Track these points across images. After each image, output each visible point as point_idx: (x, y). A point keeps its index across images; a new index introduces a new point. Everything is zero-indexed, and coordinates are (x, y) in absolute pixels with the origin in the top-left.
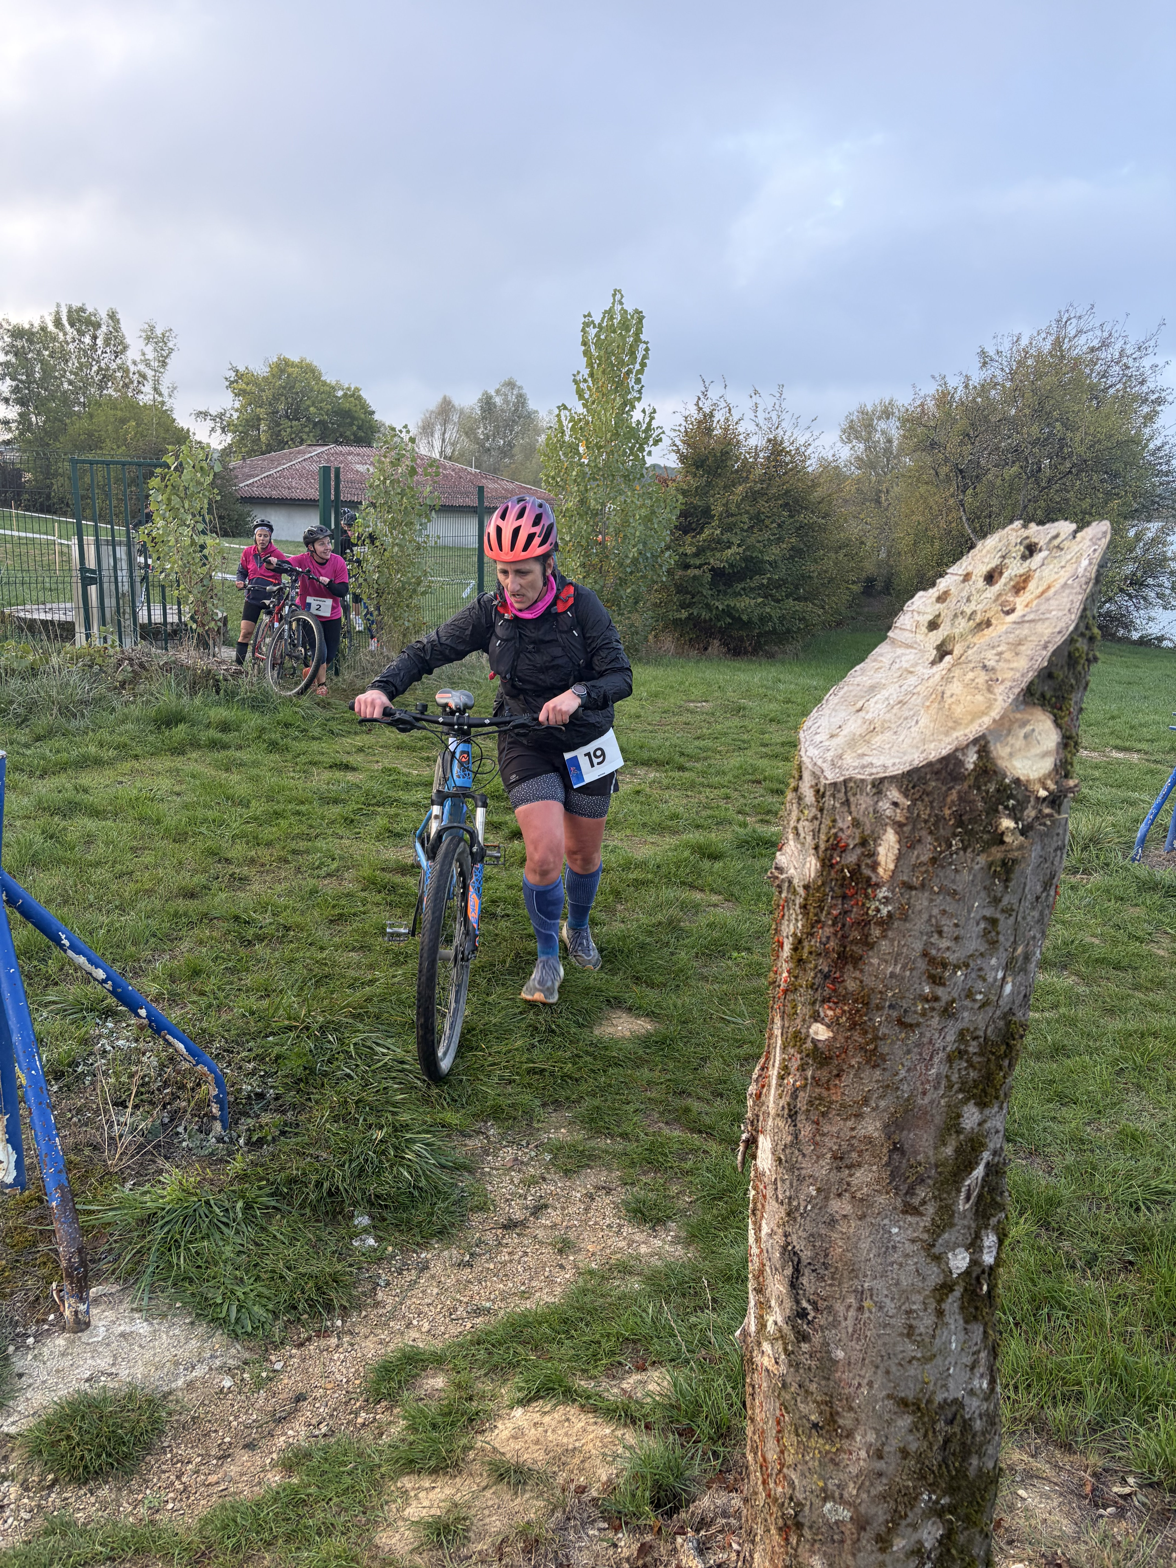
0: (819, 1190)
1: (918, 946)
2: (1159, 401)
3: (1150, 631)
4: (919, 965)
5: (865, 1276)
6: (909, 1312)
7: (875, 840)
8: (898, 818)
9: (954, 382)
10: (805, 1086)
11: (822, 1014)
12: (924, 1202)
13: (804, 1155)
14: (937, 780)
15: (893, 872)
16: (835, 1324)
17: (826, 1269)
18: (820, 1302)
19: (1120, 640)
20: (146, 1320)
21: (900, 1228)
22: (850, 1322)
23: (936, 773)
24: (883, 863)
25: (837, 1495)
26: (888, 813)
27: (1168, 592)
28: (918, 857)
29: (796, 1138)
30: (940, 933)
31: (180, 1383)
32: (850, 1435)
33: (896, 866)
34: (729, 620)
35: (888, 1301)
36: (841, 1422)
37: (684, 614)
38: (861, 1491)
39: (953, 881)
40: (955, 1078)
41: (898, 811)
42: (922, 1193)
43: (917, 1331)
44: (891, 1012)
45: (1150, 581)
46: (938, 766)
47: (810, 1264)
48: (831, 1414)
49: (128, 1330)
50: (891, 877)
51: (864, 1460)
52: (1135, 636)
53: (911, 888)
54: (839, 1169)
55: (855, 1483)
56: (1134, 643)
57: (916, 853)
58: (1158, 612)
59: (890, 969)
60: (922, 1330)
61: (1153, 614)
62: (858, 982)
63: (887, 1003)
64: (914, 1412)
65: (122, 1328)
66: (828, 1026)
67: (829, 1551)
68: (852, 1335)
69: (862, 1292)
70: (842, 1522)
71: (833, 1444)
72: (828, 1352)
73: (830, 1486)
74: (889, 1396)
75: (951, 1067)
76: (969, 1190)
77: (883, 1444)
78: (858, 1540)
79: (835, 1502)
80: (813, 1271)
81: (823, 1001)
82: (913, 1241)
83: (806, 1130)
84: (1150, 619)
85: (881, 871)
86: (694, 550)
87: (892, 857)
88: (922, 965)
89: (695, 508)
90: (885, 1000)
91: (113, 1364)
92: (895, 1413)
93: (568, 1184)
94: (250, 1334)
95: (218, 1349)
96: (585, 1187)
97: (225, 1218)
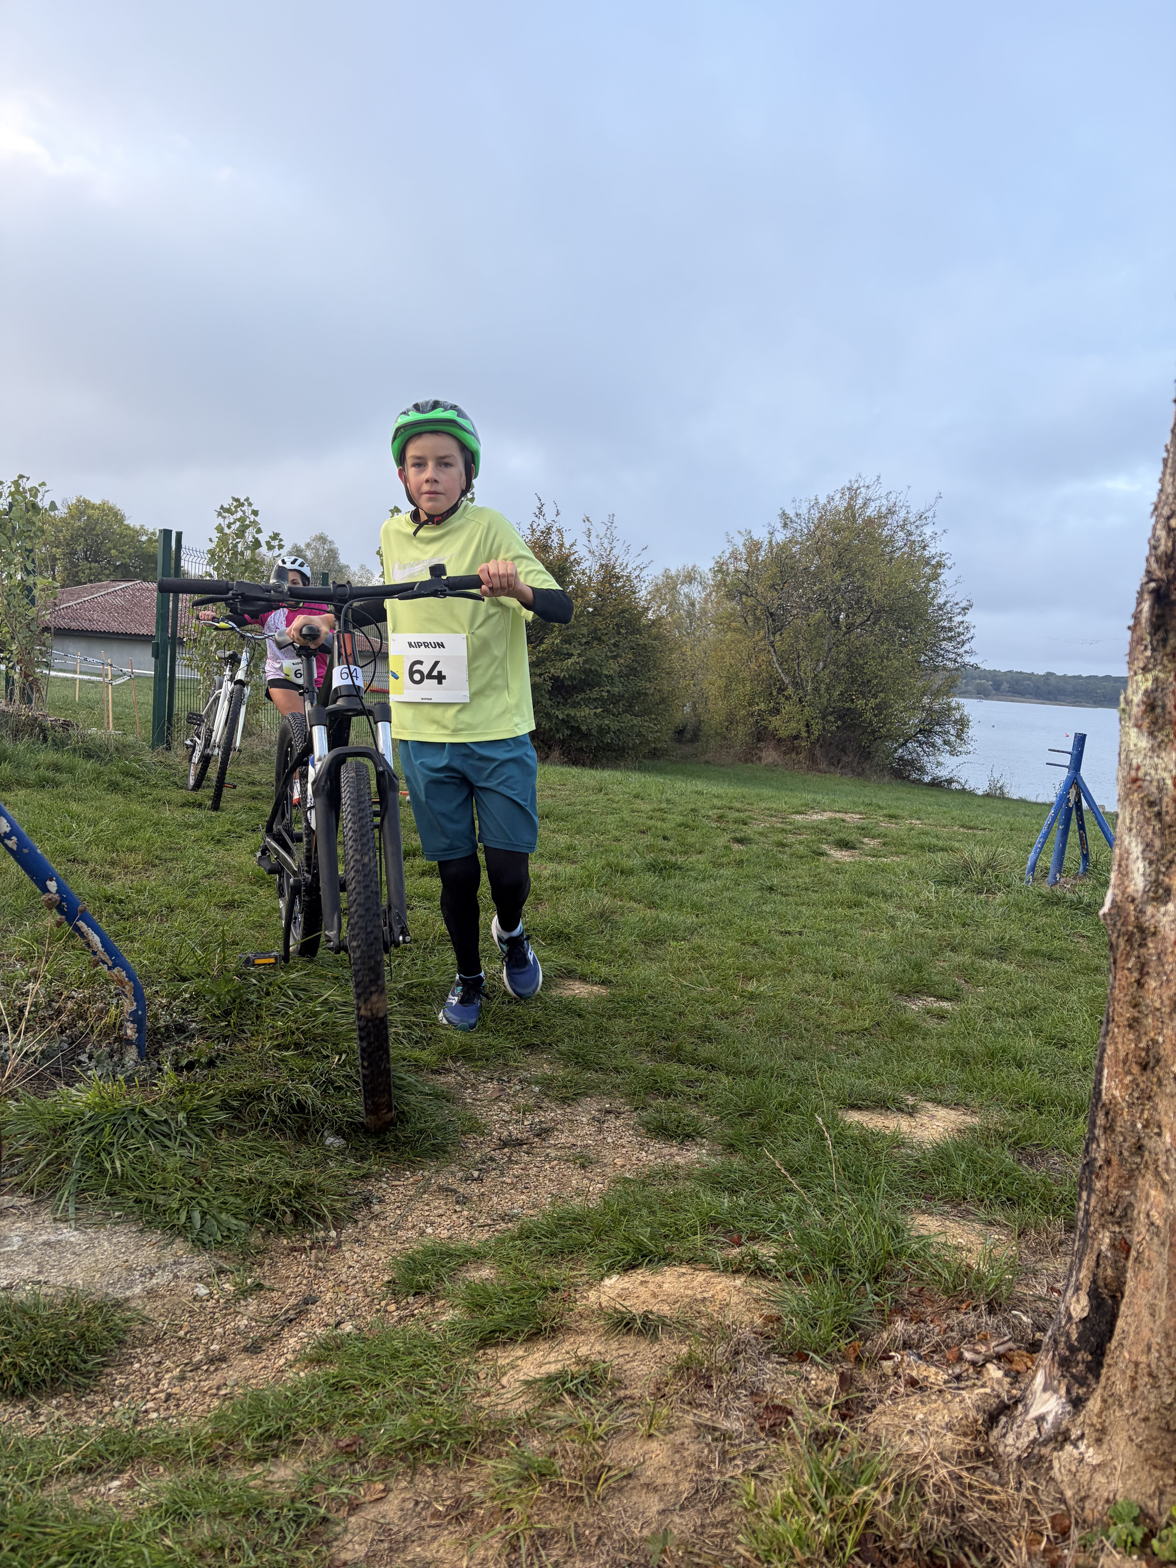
2: (939, 565)
3: (940, 774)
9: (760, 535)
19: (914, 782)
20: (76, 1229)
27: (953, 739)
31: (138, 1290)
34: (567, 732)
45: (937, 728)
49: (53, 1238)
52: (927, 779)
56: (926, 784)
58: (944, 757)
61: (941, 759)
65: (45, 1237)
84: (939, 764)
91: (40, 1272)
93: (568, 1110)
94: (220, 1243)
95: (181, 1256)
96: (589, 1113)
97: (165, 1129)
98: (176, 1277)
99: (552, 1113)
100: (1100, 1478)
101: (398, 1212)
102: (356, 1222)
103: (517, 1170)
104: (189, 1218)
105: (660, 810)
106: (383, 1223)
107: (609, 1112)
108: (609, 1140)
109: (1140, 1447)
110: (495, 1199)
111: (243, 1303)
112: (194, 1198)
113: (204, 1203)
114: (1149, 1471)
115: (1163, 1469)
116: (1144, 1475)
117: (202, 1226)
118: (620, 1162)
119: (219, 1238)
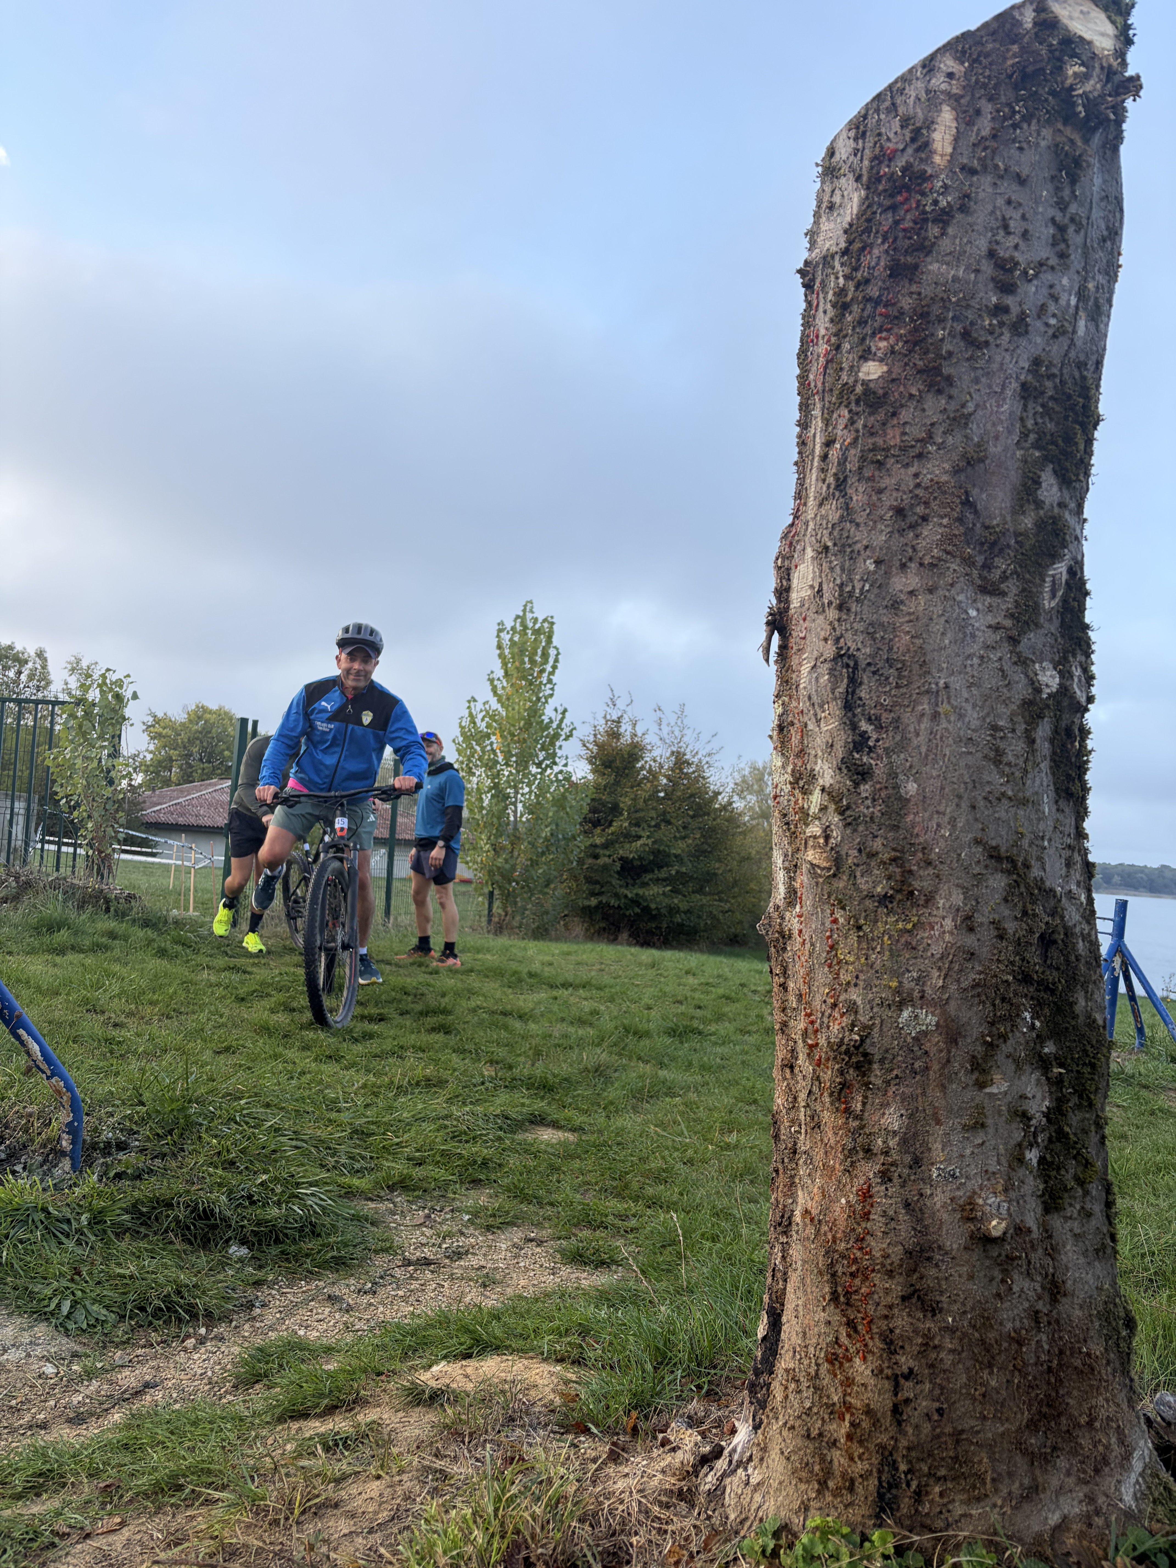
0: (878, 563)
1: (982, 244)
4: (983, 268)
5: (940, 670)
6: (995, 728)
7: (928, 128)
8: (955, 91)
10: (856, 440)
11: (873, 349)
12: (1004, 578)
13: (858, 525)
14: (994, 41)
15: (952, 155)
16: (902, 746)
17: (891, 667)
18: (885, 715)
21: (978, 610)
22: (922, 738)
23: (993, 34)
24: (940, 149)
25: (916, 994)
26: (944, 87)
28: (977, 134)
29: (847, 509)
30: (1006, 227)
32: (929, 899)
33: (954, 149)
34: (637, 910)
35: (969, 707)
36: (916, 884)
37: (594, 902)
38: (949, 980)
39: (1018, 163)
40: (1030, 423)
41: (954, 82)
42: (1002, 564)
43: (1005, 760)
44: (955, 325)
46: (995, 25)
47: (869, 664)
48: (903, 876)
50: (949, 161)
51: (951, 933)
53: (973, 172)
54: (901, 532)
55: (940, 969)
57: (975, 129)
59: (953, 272)
60: (1010, 758)
62: (915, 296)
63: (951, 315)
64: (1009, 872)
66: (881, 360)
67: (908, 1091)
68: (927, 756)
69: (938, 692)
70: (925, 1033)
71: (907, 920)
72: (896, 787)
73: (908, 985)
74: (977, 842)
75: (1025, 408)
76: (1053, 582)
77: (974, 910)
78: (948, 1061)
79: (913, 1006)
80: (874, 673)
81: (874, 334)
82: (996, 628)
83: (858, 495)
85: (937, 159)
86: (603, 840)
87: (949, 138)
88: (987, 268)
89: (604, 805)
90: (949, 310)
92: (986, 867)
93: (491, 1237)
94: (84, 1331)
95: (39, 1338)
96: (511, 1240)
97: (65, 1227)
98: (29, 1355)
99: (474, 1238)
100: (758, 1498)
101: (278, 1315)
102: (231, 1321)
103: (415, 1285)
104: (59, 1306)
105: (707, 984)
106: (258, 1325)
107: (531, 1240)
108: (522, 1264)
109: (788, 1459)
110: (381, 1309)
111: (86, 1383)
112: (68, 1288)
113: (79, 1294)
114: (796, 1485)
115: (808, 1482)
116: (791, 1490)
117: (70, 1313)
118: (522, 1283)
119: (84, 1326)
